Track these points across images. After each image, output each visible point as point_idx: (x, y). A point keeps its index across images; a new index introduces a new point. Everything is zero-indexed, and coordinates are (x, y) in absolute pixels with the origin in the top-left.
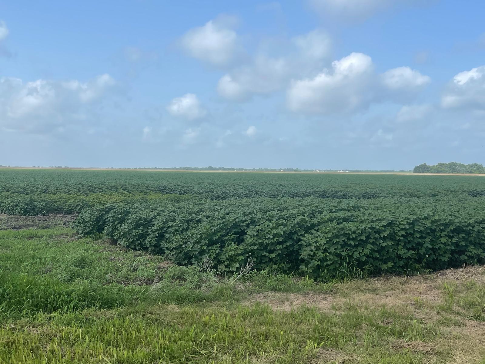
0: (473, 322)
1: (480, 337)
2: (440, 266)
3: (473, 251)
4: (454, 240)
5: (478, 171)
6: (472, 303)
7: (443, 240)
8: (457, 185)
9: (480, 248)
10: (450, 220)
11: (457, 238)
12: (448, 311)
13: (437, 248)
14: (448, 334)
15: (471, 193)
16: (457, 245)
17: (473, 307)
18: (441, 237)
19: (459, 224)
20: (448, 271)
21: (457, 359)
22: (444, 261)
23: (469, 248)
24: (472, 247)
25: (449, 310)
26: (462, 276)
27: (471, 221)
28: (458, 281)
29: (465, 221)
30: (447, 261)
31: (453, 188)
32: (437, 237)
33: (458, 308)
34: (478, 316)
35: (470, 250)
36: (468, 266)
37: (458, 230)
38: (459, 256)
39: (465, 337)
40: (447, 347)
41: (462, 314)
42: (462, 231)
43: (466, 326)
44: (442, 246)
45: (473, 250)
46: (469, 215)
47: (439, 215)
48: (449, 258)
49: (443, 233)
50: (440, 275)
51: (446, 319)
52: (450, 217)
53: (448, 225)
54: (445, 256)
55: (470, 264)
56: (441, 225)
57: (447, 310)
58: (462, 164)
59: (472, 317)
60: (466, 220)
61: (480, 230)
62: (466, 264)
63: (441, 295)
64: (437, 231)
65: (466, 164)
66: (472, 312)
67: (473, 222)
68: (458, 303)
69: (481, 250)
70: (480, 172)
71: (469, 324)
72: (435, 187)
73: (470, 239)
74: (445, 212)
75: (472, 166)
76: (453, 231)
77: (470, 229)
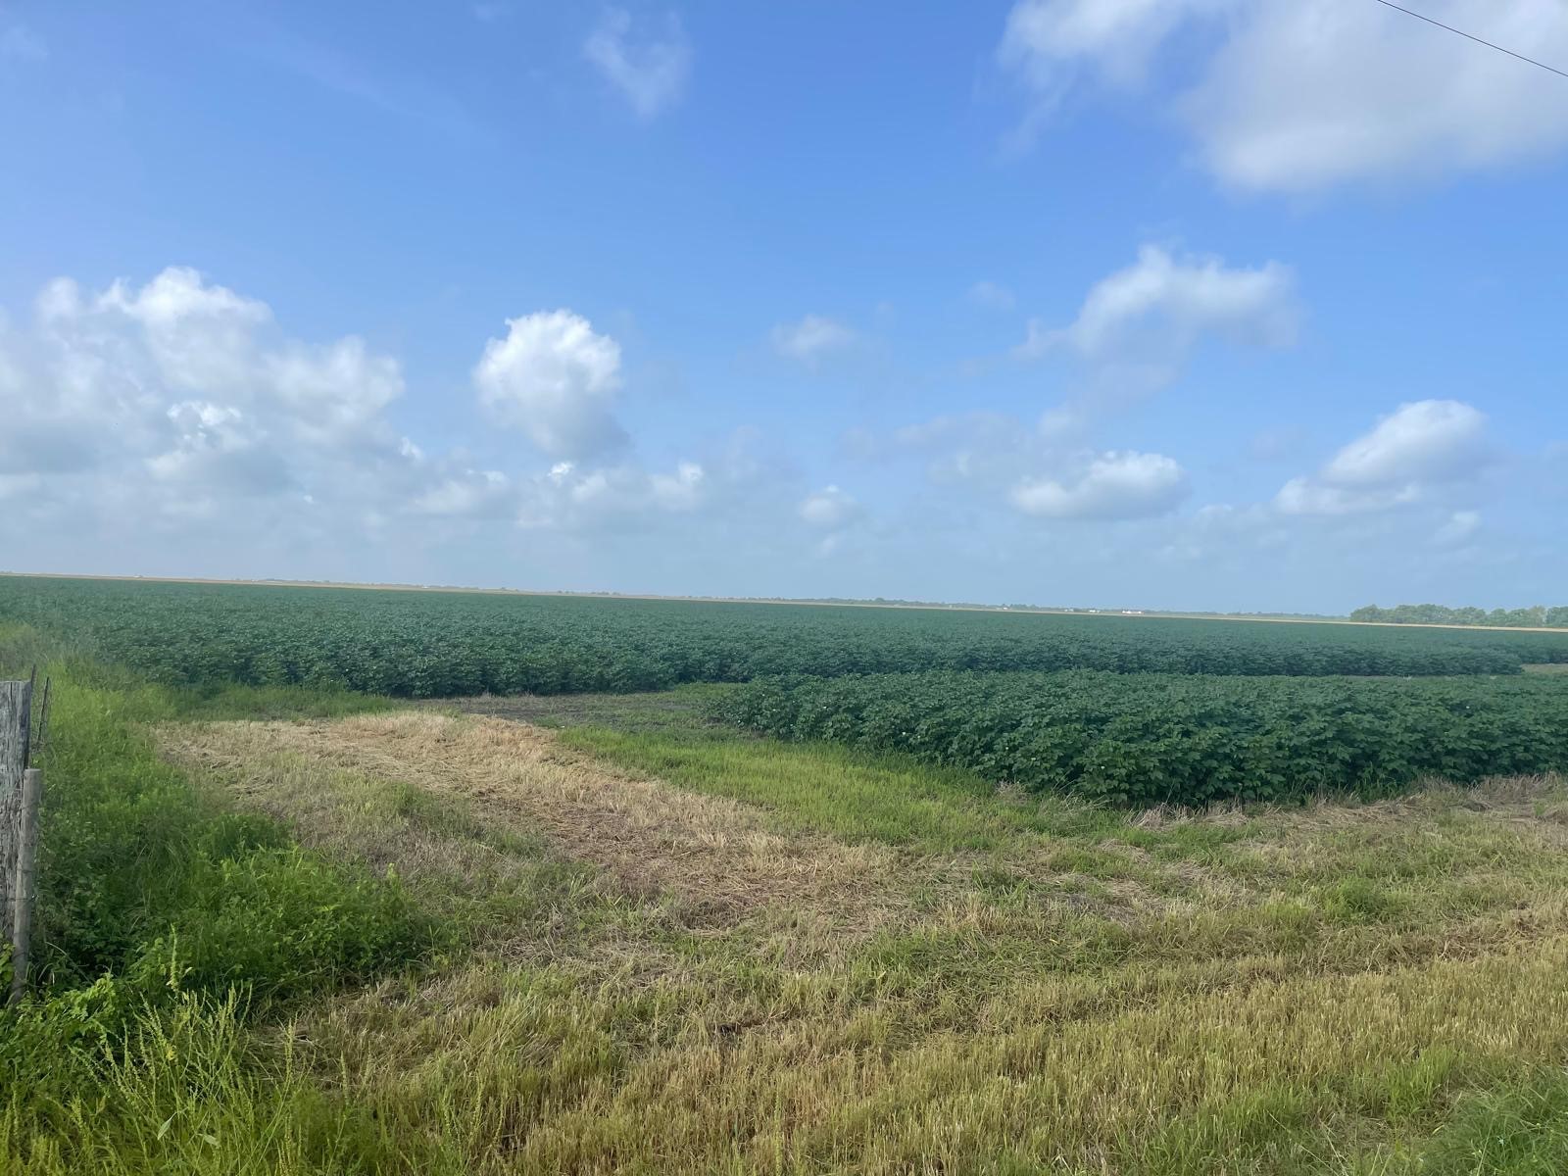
5: (1477, 621)
58: (1446, 608)
65: (1452, 609)
70: (1482, 623)
75: (1465, 612)
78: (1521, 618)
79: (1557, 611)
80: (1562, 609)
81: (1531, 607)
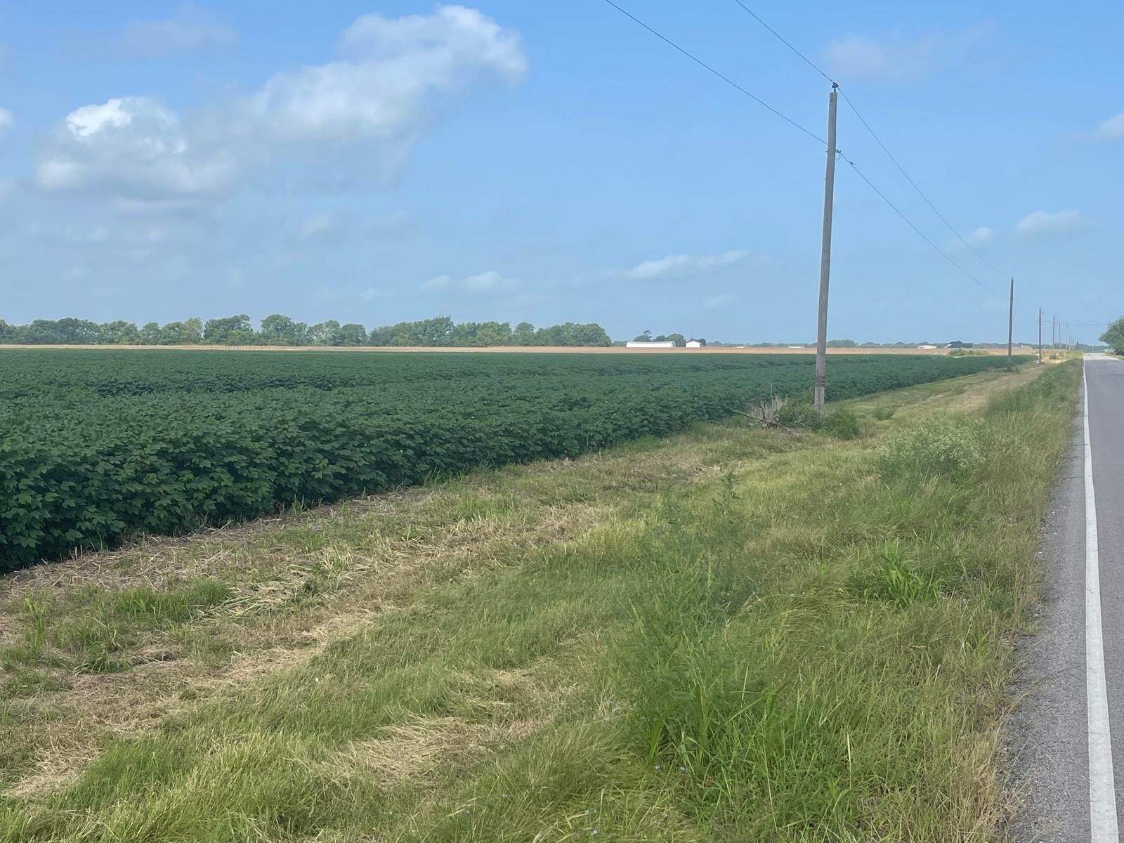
0: (87, 677)
1: (100, 708)
2: (18, 558)
3: (95, 518)
4: (50, 497)
5: (127, 338)
6: (88, 636)
7: (25, 498)
8: (73, 370)
9: (112, 509)
10: (39, 451)
11: (57, 492)
12: (32, 660)
13: (10, 517)
14: (27, 714)
15: (104, 388)
16: (57, 507)
17: (89, 644)
18: (18, 490)
19: (60, 461)
20: (38, 570)
21: (46, 768)
22: (28, 546)
23: (85, 512)
24: (93, 509)
25: (35, 659)
26: (70, 576)
27: (88, 452)
28: (62, 589)
29: (75, 453)
30: (34, 547)
31: (63, 377)
32: (9, 491)
33: (56, 652)
34: (100, 662)
35: (87, 517)
36: (84, 553)
37: (58, 474)
38: (64, 533)
39: (66, 715)
40: (22, 745)
41: (63, 662)
42: (70, 475)
43: (71, 688)
44: (22, 511)
45: (95, 516)
46: (84, 437)
47: (13, 440)
48: (39, 538)
49: (24, 481)
50: (18, 580)
51: (26, 680)
52: (38, 446)
53: (35, 462)
54: (29, 536)
55: (89, 549)
56: (18, 463)
57: (29, 658)
58: (91, 323)
59: (86, 666)
60: (76, 450)
61: (109, 470)
62: (79, 549)
63: (19, 626)
64: (9, 477)
65: (99, 324)
66: (86, 655)
67: (94, 452)
68: (56, 641)
69: (113, 515)
70: (131, 341)
71: (79, 683)
72: (22, 375)
73: (86, 492)
74: (31, 434)
75: (113, 328)
76: (45, 477)
77: (87, 469)
78: (177, 333)
79: (214, 325)
80: (220, 321)
81: (187, 320)
